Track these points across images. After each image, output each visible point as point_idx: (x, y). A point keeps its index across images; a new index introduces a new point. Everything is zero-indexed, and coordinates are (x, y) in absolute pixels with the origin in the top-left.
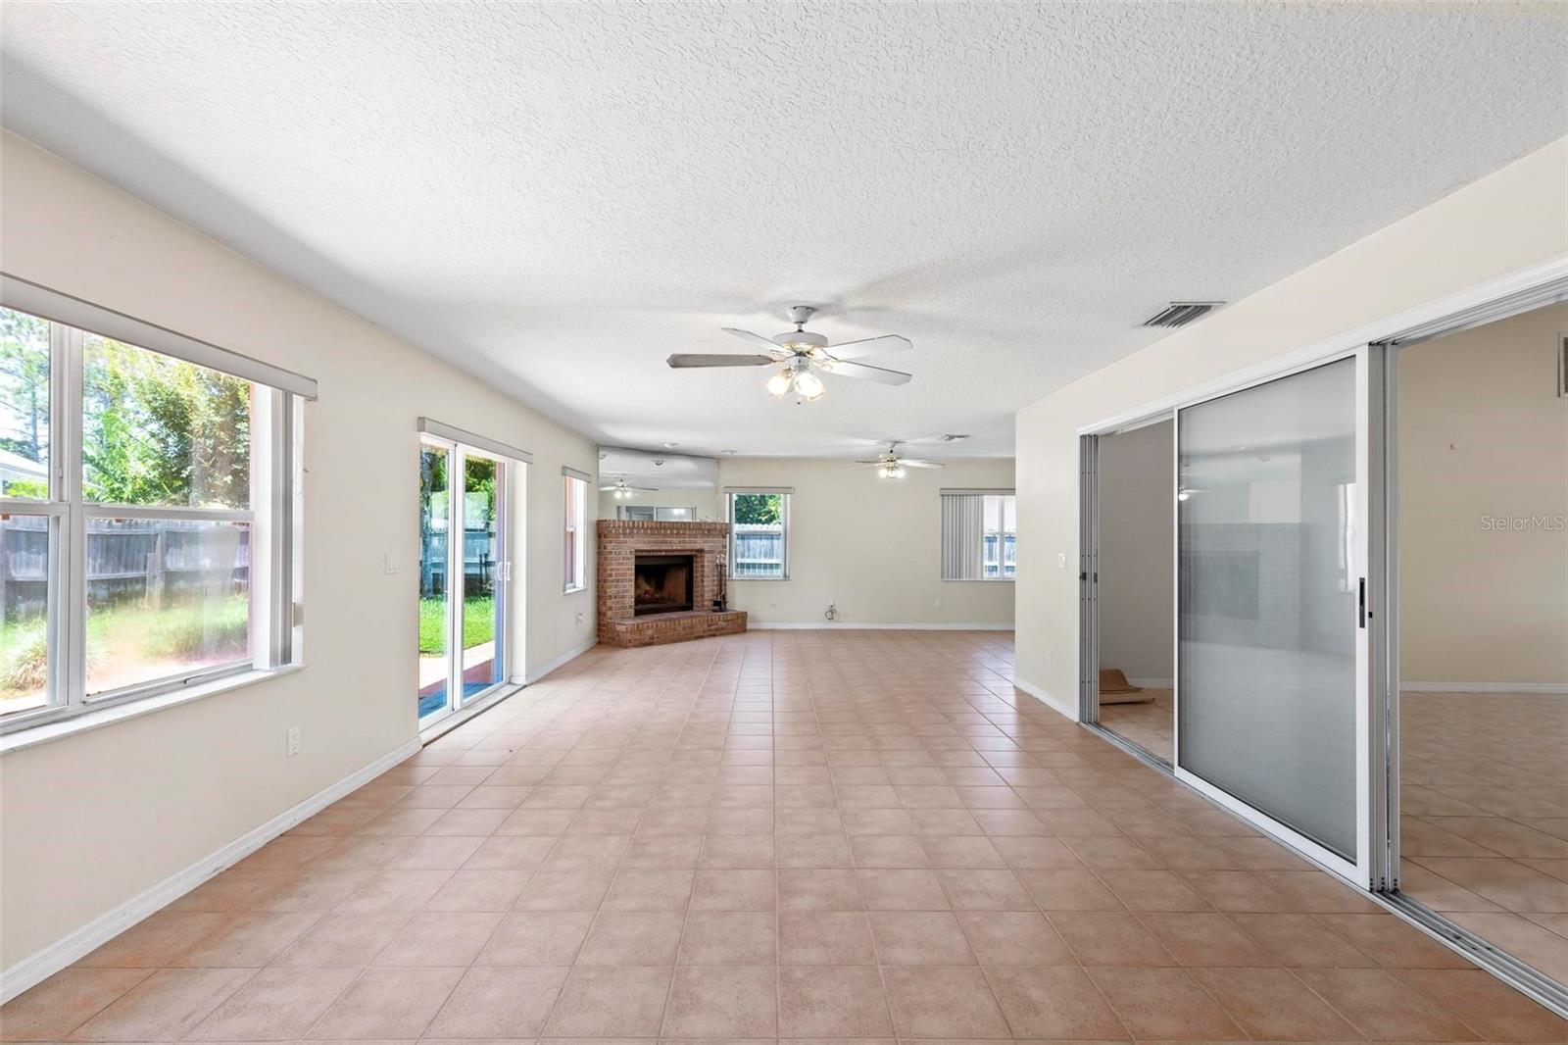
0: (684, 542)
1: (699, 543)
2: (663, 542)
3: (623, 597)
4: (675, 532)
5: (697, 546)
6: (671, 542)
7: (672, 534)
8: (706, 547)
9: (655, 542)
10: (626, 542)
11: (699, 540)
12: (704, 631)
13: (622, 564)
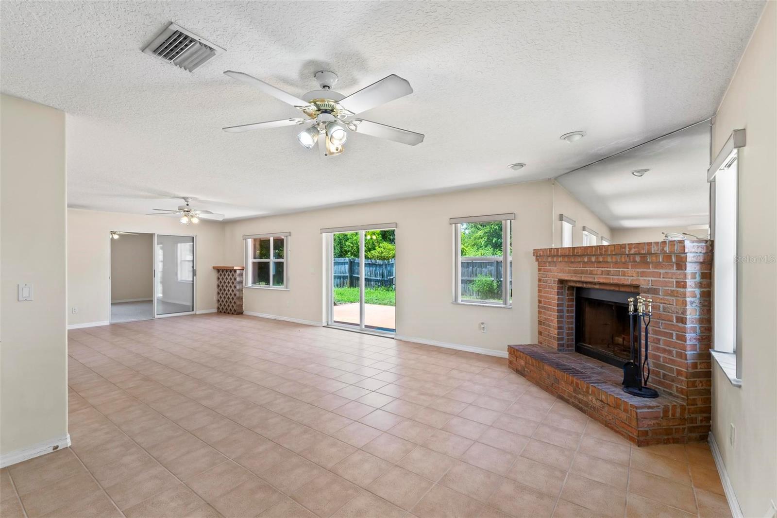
0: (608, 273)
1: (629, 276)
2: (582, 272)
3: (549, 326)
4: (593, 259)
5: (628, 281)
6: (591, 273)
7: (590, 262)
8: (644, 282)
9: (576, 272)
10: (550, 271)
11: (630, 270)
12: (570, 396)
13: (547, 292)
